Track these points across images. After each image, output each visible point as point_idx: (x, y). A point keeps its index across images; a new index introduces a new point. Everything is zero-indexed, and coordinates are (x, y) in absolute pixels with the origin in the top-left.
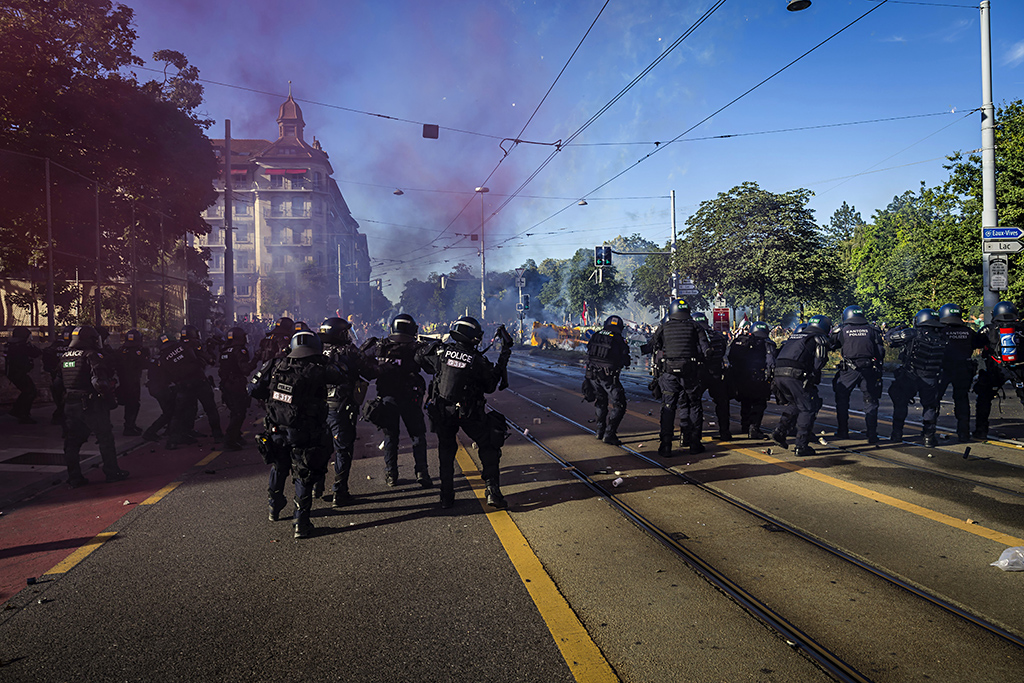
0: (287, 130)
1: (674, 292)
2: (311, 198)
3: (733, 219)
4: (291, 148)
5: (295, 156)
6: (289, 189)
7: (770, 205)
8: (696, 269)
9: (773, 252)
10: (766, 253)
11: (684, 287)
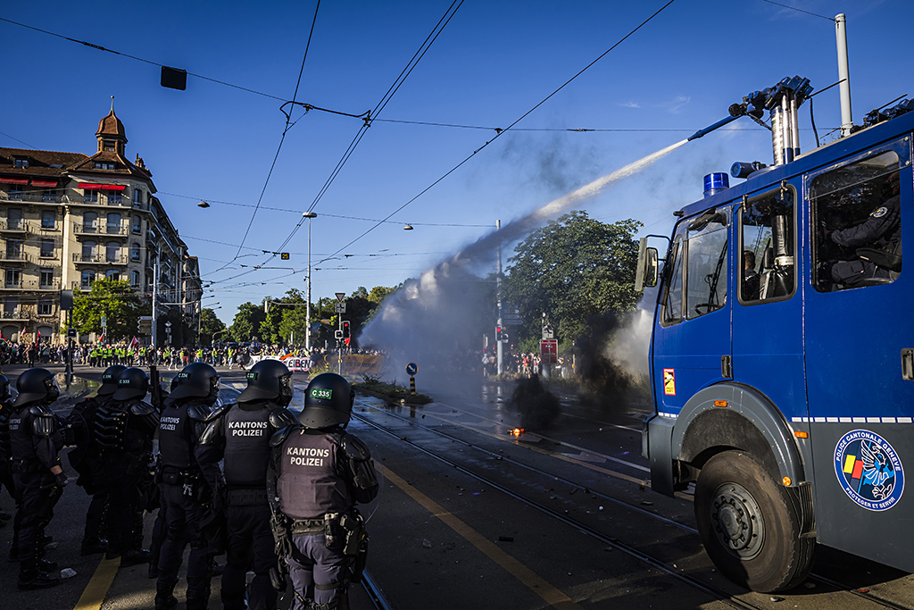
0: (106, 145)
1: (499, 321)
2: (129, 216)
3: (563, 247)
4: (108, 163)
5: (113, 171)
6: (105, 205)
7: (600, 234)
8: (526, 297)
9: (605, 283)
10: (598, 283)
11: (509, 317)
